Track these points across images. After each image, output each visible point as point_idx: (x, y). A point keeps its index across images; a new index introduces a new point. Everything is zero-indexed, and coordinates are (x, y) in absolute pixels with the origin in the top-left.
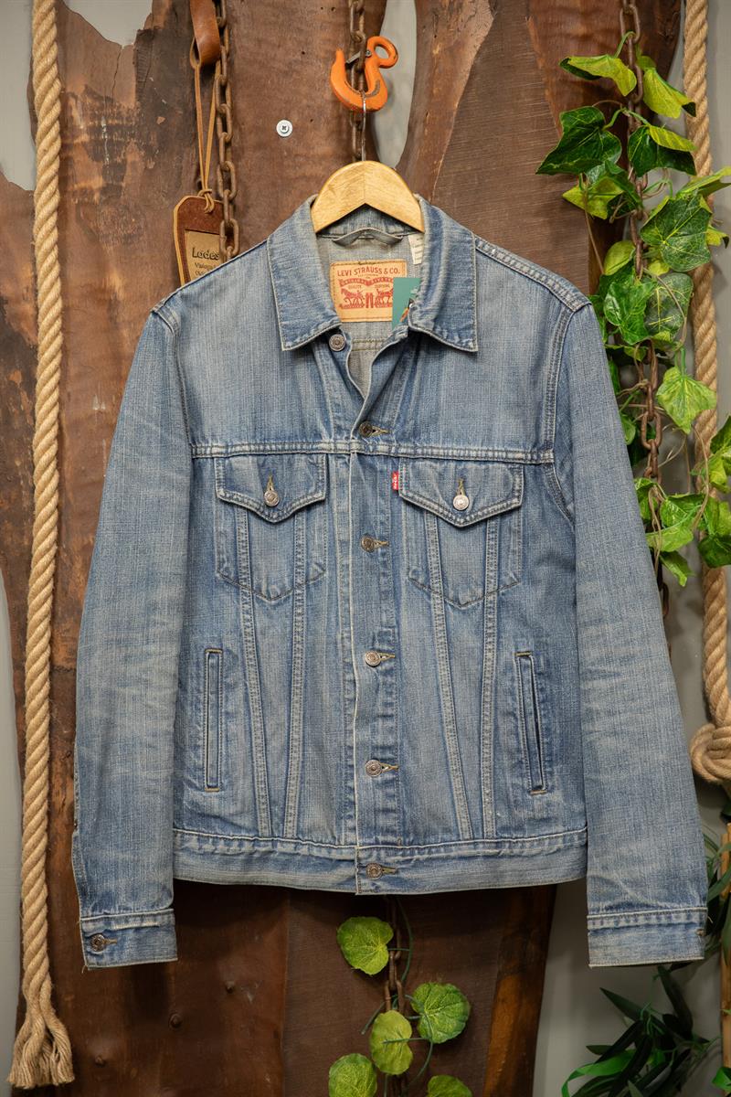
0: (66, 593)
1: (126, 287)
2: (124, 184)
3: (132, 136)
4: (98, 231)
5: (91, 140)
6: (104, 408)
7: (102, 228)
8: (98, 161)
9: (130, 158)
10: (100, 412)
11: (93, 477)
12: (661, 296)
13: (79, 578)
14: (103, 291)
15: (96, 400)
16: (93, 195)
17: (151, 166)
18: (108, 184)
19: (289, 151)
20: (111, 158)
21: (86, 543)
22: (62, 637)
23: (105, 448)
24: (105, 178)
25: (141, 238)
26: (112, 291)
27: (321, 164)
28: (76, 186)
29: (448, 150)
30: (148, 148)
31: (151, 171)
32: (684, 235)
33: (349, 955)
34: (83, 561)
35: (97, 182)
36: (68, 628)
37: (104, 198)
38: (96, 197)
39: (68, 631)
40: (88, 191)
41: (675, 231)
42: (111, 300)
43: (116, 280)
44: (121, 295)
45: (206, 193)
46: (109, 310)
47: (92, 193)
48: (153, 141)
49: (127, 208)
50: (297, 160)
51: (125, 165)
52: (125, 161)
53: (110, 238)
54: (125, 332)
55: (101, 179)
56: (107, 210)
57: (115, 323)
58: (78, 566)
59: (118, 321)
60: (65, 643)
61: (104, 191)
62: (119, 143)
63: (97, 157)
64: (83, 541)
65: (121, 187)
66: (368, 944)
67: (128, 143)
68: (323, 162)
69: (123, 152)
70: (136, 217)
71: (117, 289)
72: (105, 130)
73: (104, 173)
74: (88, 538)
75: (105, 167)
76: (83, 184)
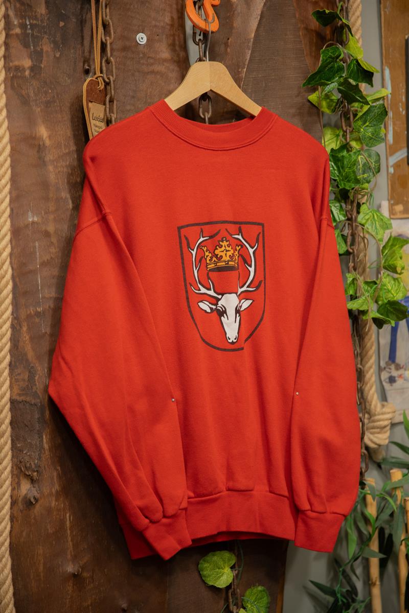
0: (17, 348)
1: (50, 137)
2: (42, 66)
3: (45, 33)
4: (29, 97)
5: (22, 33)
6: (36, 219)
7: (32, 94)
8: (26, 48)
9: (45, 48)
10: (33, 222)
11: (31, 268)
12: (362, 162)
13: (25, 337)
14: (34, 138)
15: (30, 214)
16: (25, 71)
17: (58, 55)
18: (34, 65)
19: (144, 54)
20: (34, 46)
21: (29, 312)
22: (15, 379)
23: (37, 247)
24: (32, 61)
25: (56, 104)
26: (41, 138)
27: (164, 65)
28: (11, 64)
29: (249, 63)
30: (55, 42)
31: (58, 59)
32: (371, 126)
33: (205, 576)
34: (27, 325)
35: (27, 63)
36: (19, 372)
37: (32, 74)
38: (27, 73)
39: (19, 374)
40: (21, 69)
41: (367, 124)
42: (39, 145)
43: (43, 132)
44: (48, 142)
45: (99, 77)
46: (38, 152)
47: (24, 70)
48: (58, 38)
49: (45, 82)
50: (149, 61)
51: (43, 52)
52: (42, 49)
53: (38, 102)
54: (51, 168)
55: (30, 61)
56: (35, 83)
57: (44, 161)
58: (25, 329)
59: (46, 159)
60: (18, 383)
61: (32, 69)
62: (37, 37)
63: (26, 46)
64: (27, 312)
65: (41, 67)
66: (219, 568)
67: (43, 37)
68: (165, 64)
69: (40, 43)
70: (51, 88)
71: (45, 137)
72: (29, 27)
73: (31, 57)
74: (30, 310)
75: (31, 52)
76: (16, 63)
